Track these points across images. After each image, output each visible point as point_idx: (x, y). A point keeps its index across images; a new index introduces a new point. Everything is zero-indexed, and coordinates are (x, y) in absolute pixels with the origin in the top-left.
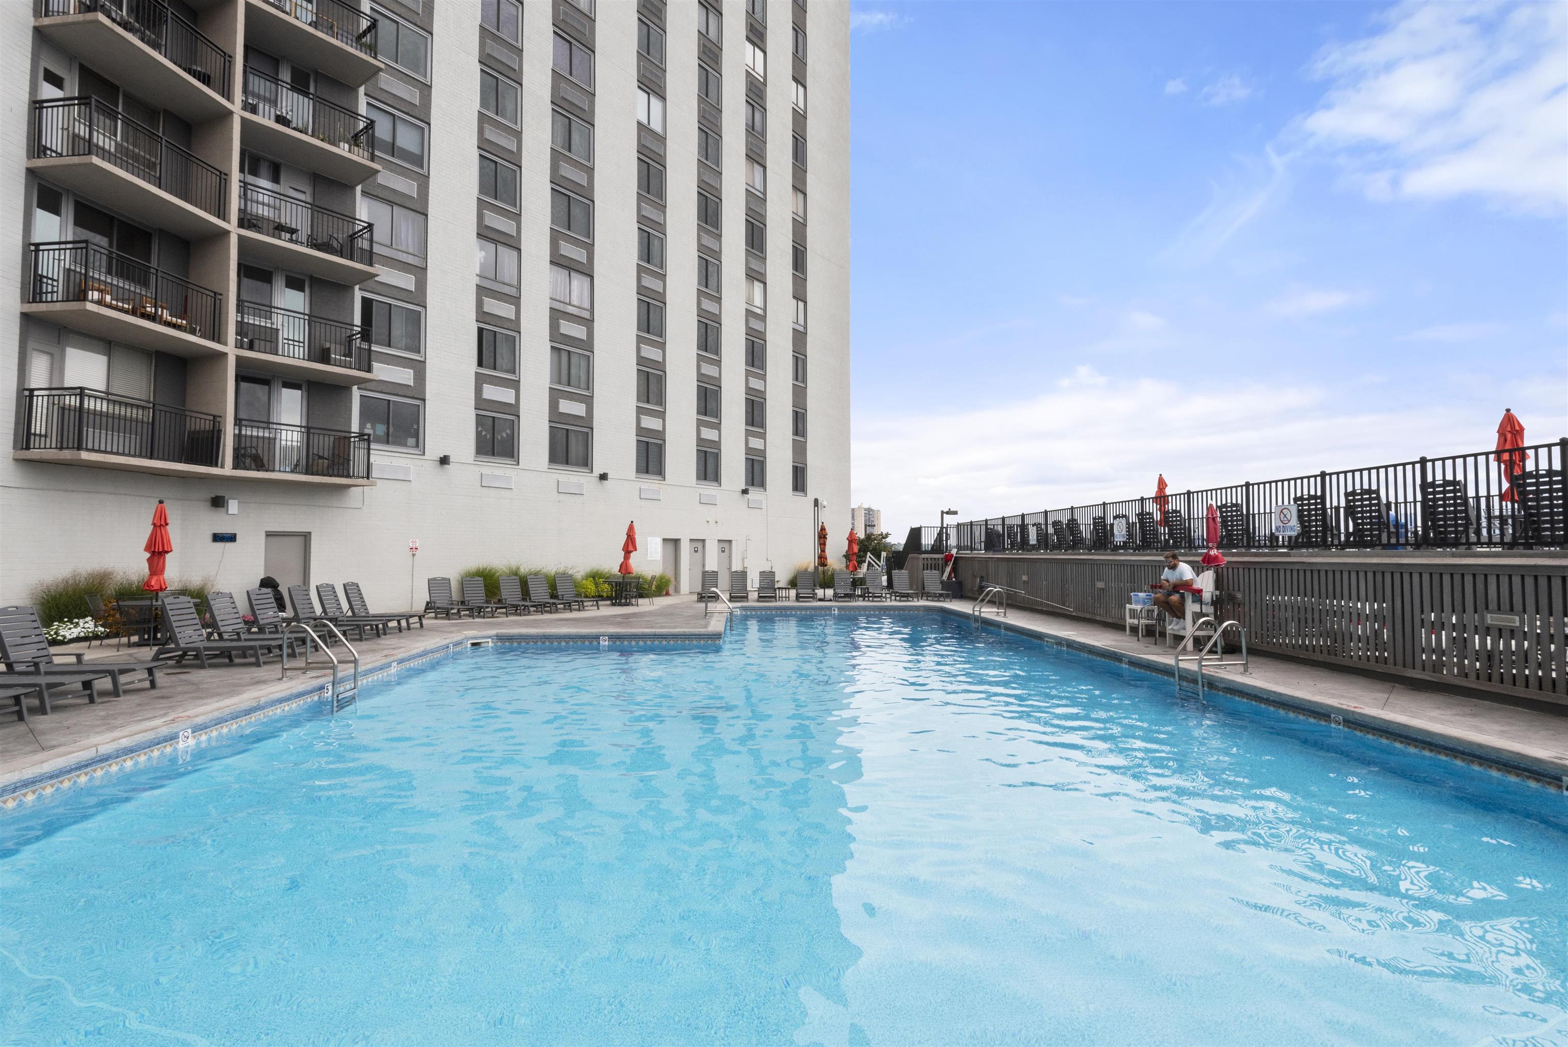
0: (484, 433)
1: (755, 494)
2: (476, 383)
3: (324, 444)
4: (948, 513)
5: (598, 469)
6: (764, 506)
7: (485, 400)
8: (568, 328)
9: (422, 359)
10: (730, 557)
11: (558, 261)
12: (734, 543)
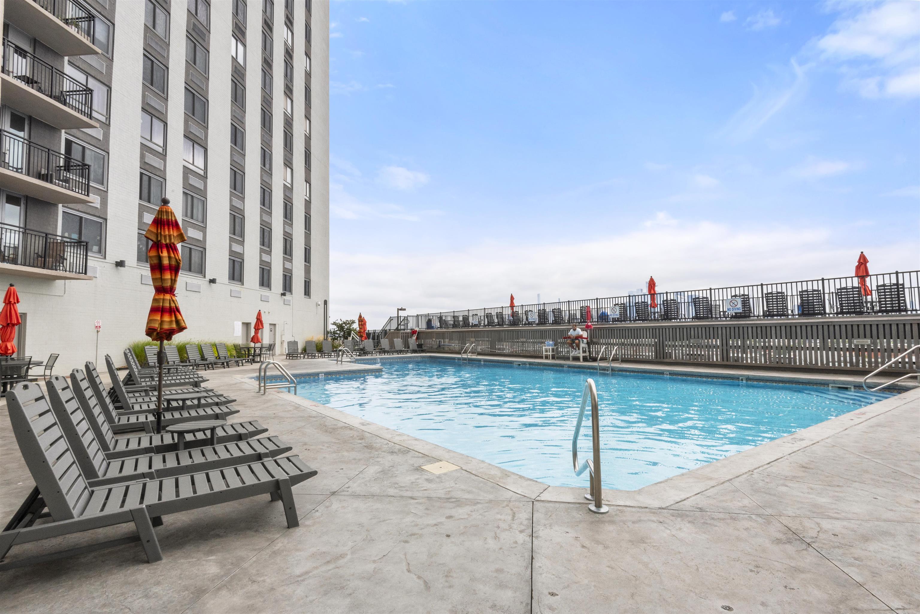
0: (141, 246)
1: (288, 297)
2: (139, 211)
3: (37, 245)
4: (401, 310)
5: (209, 276)
6: (291, 304)
7: (144, 223)
8: (194, 181)
9: (105, 190)
10: (275, 334)
11: (188, 136)
12: (277, 325)
